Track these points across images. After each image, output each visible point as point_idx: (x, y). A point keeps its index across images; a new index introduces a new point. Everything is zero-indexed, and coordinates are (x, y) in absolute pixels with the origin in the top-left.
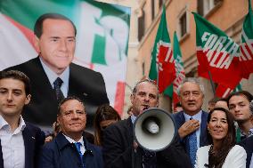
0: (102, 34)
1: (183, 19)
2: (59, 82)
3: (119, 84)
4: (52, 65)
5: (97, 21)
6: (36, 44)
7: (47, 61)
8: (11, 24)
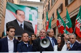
0: (31, 14)
1: (53, 15)
2: (21, 25)
3: (36, 25)
4: (20, 21)
5: (30, 11)
6: (16, 16)
7: (18, 20)
8: (9, 12)
